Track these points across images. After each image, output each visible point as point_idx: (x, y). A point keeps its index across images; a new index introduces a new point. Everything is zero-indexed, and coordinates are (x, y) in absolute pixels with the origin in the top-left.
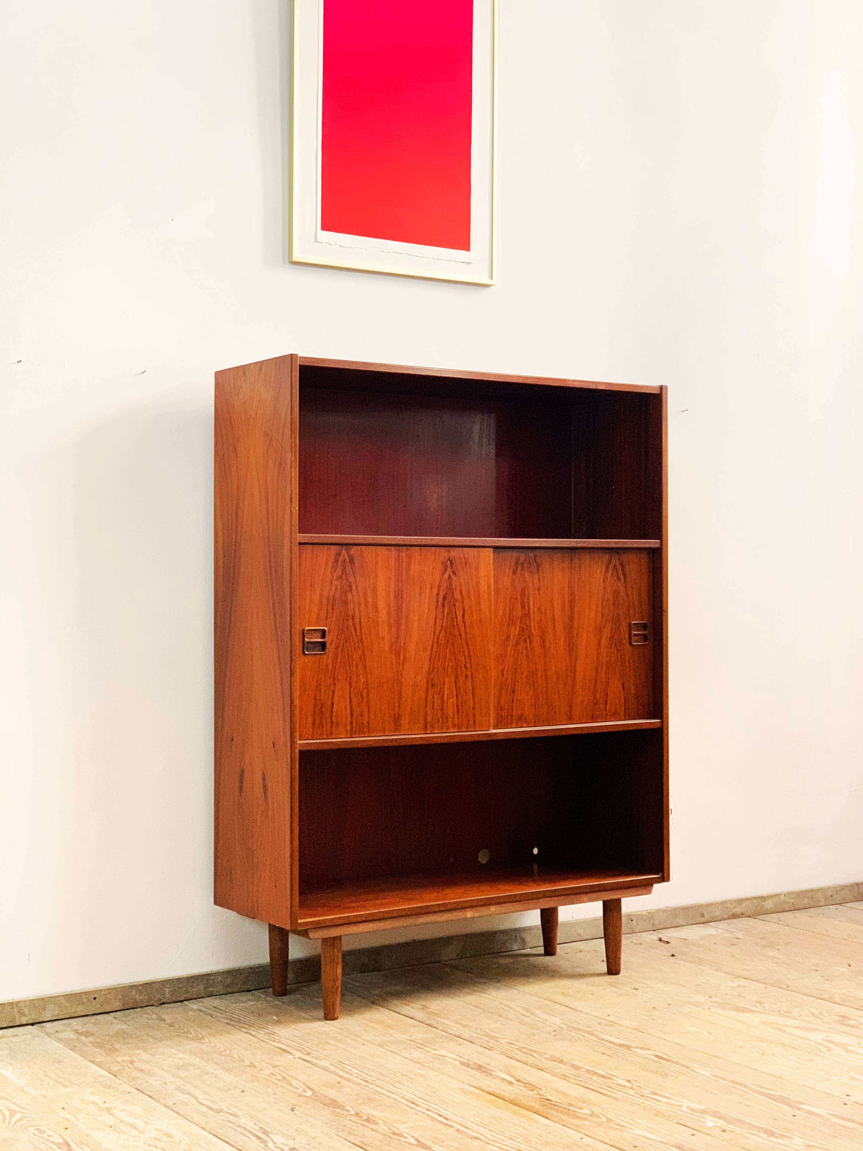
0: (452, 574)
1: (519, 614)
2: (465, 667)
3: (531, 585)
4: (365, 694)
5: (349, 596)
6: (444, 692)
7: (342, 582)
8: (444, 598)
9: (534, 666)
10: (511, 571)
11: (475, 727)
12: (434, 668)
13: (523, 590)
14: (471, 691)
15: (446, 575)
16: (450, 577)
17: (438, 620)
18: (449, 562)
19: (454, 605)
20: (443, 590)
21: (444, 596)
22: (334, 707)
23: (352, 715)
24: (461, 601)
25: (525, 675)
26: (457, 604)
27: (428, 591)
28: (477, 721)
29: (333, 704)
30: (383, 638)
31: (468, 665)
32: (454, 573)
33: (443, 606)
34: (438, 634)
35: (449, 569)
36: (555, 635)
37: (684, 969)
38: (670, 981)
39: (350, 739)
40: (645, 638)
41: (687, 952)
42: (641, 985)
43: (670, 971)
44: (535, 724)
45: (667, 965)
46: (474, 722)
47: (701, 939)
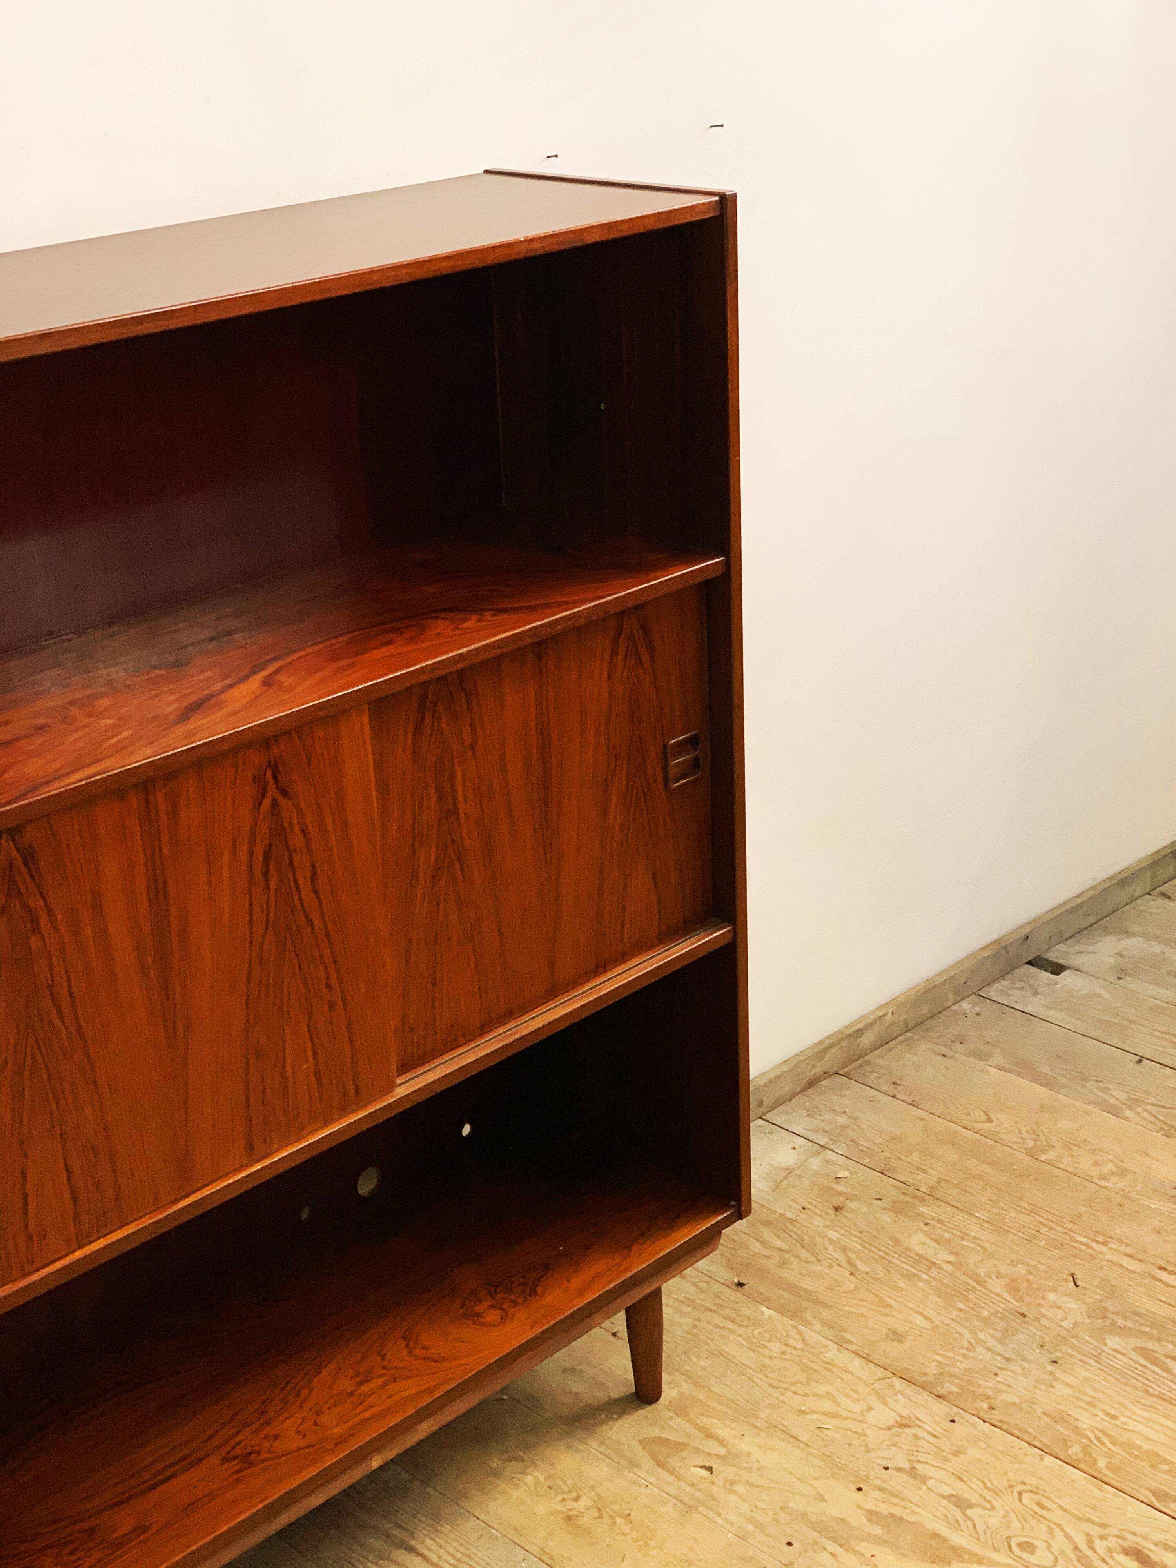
0: (278, 795)
1: (435, 817)
2: (329, 986)
3: (455, 746)
4: (101, 1144)
5: (35, 943)
6: (284, 1058)
8: (267, 858)
10: (411, 729)
11: (361, 1102)
12: (257, 1019)
13: (440, 761)
14: (345, 1032)
15: (267, 803)
16: (274, 802)
17: (256, 910)
18: (269, 772)
19: (291, 864)
20: (262, 841)
21: (264, 854)
22: (30, 1202)
23: (75, 1200)
24: (304, 849)
26: (297, 860)
27: (225, 856)
28: (362, 1087)
29: (25, 1196)
31: (334, 980)
32: (284, 793)
33: (266, 875)
34: (260, 941)
35: (272, 785)
37: (776, 1347)
38: (763, 1415)
39: (79, 1254)
40: (695, 764)
41: (764, 1262)
42: (712, 1446)
43: (753, 1365)
44: (484, 1029)
45: (741, 1331)
46: (357, 1091)
47: (774, 1191)
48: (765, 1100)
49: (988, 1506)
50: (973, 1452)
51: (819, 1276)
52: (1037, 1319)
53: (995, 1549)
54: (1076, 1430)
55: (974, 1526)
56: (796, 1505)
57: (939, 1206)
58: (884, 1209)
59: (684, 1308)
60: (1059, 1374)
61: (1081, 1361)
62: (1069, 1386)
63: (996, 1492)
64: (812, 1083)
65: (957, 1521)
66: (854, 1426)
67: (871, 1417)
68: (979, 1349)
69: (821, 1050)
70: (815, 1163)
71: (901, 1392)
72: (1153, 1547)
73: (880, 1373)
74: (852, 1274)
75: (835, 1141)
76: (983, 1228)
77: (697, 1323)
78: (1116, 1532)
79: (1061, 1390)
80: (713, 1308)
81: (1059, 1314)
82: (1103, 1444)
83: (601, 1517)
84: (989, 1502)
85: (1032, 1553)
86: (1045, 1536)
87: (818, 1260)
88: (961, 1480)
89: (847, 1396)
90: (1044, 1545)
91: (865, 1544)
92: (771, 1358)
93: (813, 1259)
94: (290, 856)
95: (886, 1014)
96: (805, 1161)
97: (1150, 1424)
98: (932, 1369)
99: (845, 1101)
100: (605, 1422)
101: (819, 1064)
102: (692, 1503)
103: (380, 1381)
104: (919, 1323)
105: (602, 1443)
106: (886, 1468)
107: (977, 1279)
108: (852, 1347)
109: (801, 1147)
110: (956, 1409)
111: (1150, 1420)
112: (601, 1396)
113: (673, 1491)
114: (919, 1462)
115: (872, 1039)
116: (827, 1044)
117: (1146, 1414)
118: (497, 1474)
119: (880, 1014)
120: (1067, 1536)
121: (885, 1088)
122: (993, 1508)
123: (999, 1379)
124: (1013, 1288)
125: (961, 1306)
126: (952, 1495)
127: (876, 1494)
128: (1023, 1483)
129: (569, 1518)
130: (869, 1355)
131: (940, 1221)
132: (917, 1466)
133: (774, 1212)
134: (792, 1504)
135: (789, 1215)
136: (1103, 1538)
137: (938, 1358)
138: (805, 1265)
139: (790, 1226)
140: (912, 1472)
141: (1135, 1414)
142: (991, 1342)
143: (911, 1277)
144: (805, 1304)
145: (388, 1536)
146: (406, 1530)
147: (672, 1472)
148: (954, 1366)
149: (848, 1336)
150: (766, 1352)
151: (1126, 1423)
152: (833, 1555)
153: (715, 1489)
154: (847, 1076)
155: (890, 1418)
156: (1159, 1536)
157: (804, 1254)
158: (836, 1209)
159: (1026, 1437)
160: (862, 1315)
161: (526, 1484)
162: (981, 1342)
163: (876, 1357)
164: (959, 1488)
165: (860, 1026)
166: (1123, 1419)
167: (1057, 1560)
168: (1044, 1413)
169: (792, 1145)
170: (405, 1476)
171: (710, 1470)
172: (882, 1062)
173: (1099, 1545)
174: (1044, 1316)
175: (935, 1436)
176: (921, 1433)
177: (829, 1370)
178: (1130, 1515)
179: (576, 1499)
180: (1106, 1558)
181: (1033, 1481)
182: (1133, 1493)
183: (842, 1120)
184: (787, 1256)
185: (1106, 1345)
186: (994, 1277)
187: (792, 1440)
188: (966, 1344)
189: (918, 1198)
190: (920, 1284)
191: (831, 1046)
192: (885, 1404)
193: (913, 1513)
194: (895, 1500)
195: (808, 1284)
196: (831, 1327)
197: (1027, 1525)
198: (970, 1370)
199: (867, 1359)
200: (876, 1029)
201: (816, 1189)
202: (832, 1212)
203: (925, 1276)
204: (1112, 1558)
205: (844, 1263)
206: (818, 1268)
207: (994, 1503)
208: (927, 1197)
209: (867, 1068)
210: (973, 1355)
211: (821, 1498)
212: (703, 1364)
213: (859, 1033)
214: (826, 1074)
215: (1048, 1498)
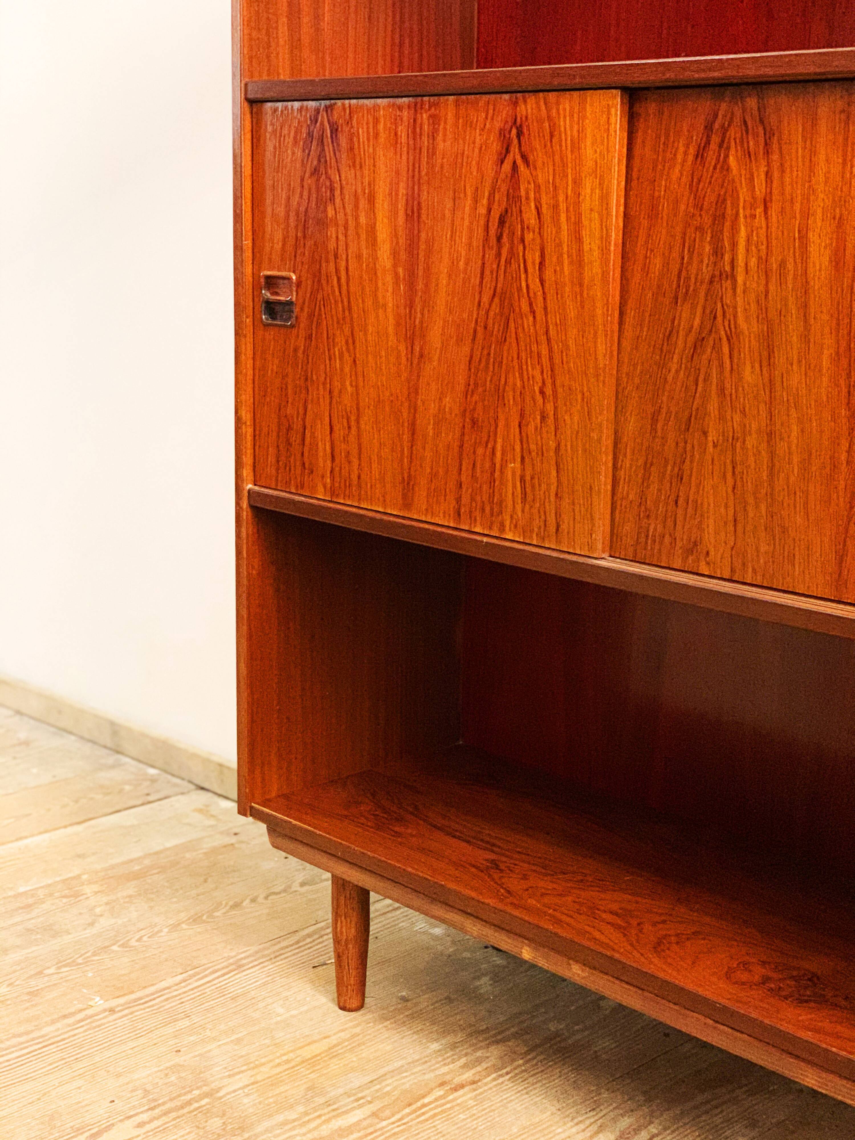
0: (518, 159)
1: (706, 272)
2: (542, 392)
3: (743, 194)
4: (353, 418)
5: (330, 212)
6: (495, 442)
7: (318, 180)
8: (502, 222)
9: (737, 418)
10: (692, 151)
11: (558, 542)
12: (476, 385)
13: (721, 201)
14: (552, 453)
15: (507, 166)
16: (515, 166)
17: (487, 274)
18: (514, 131)
19: (523, 240)
21: (500, 219)
22: (307, 434)
23: (333, 455)
25: (710, 439)
26: (529, 237)
27: (469, 202)
28: (564, 527)
30: (385, 306)
31: (548, 391)
32: (525, 158)
34: (487, 306)
36: (805, 338)
94: (523, 230)
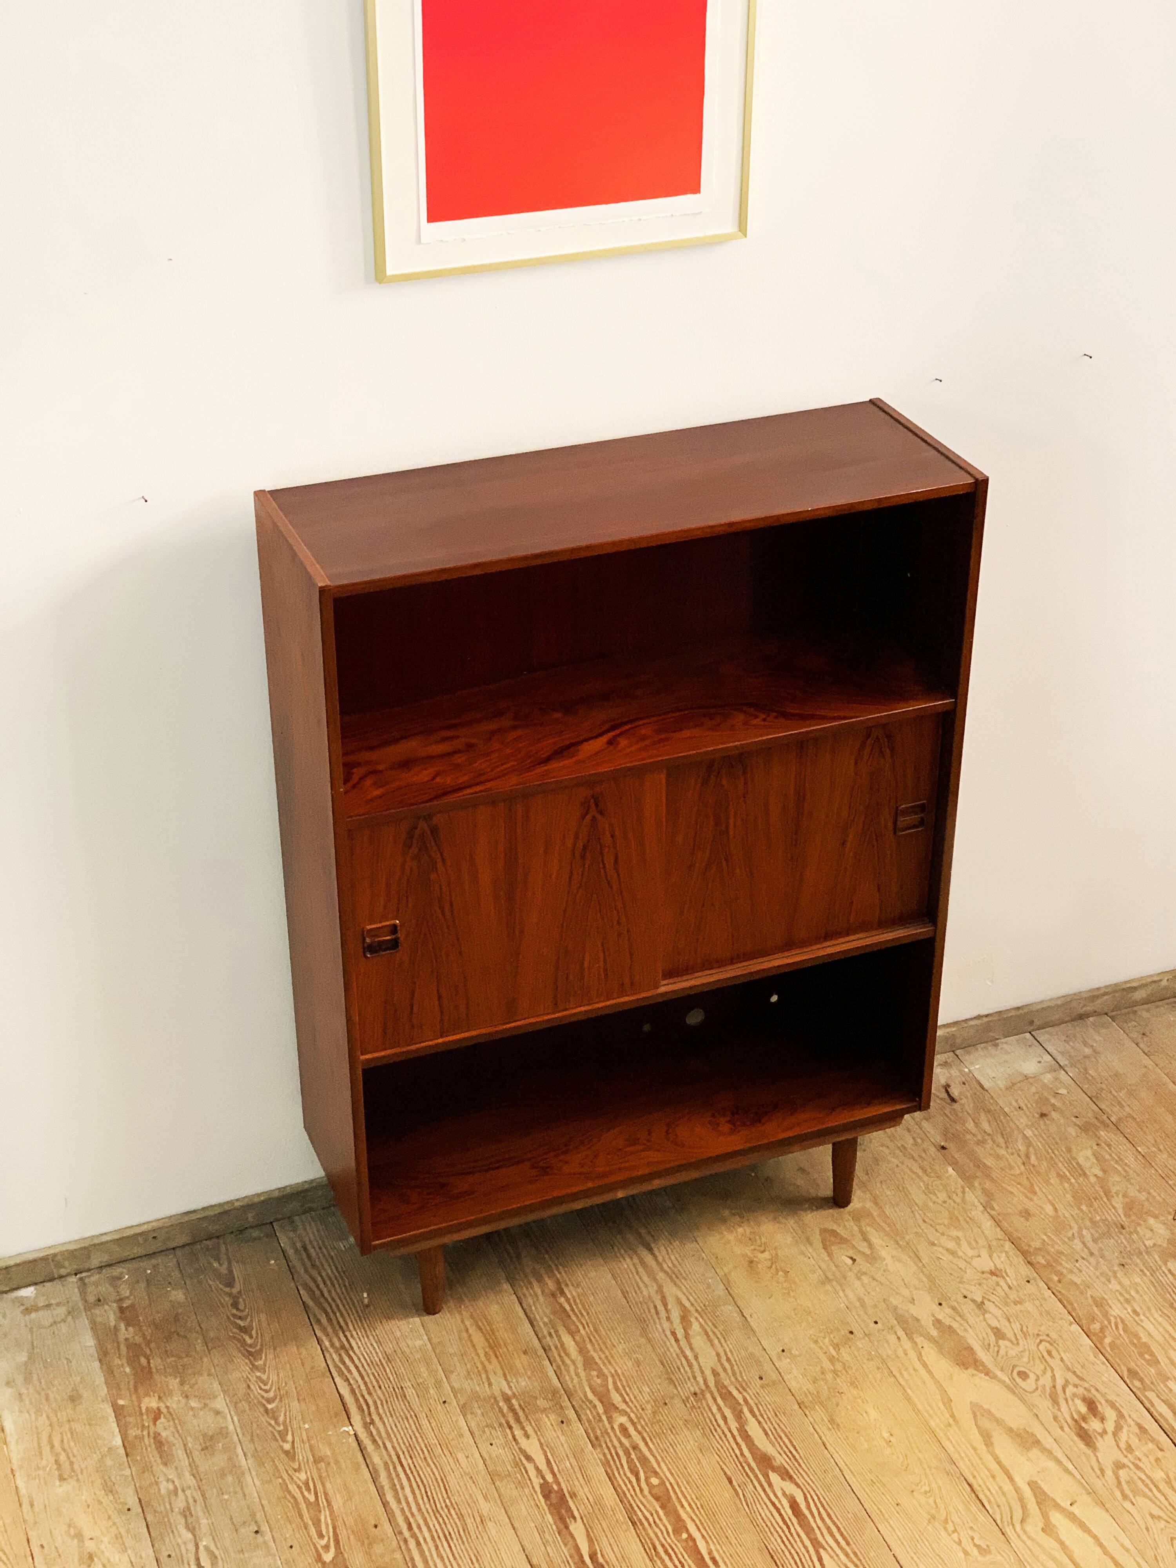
0: (597, 814)
1: (711, 834)
2: (619, 924)
3: (731, 794)
4: (461, 985)
6: (584, 958)
7: (420, 861)
8: (585, 847)
10: (699, 782)
12: (568, 935)
13: (719, 802)
14: (627, 949)
15: (588, 819)
16: (594, 819)
17: (574, 877)
18: (592, 801)
19: (601, 853)
20: (583, 838)
22: (415, 1008)
23: (442, 1012)
24: (612, 846)
26: (606, 850)
27: (558, 844)
28: (636, 983)
29: (412, 1006)
30: (487, 915)
31: (623, 921)
32: (601, 813)
33: (583, 857)
34: (574, 893)
35: (593, 808)
36: (769, 848)
37: (942, 1196)
38: (907, 1237)
39: (440, 1041)
40: (922, 822)
41: (968, 1137)
42: (863, 1247)
43: (920, 1204)
44: (732, 961)
45: (925, 1178)
46: (632, 984)
47: (1007, 1089)
48: (1036, 1020)
49: (1015, 1342)
50: (1029, 1306)
51: (998, 1157)
52: (1130, 1233)
53: (1002, 1370)
54: (1106, 1315)
55: (998, 1352)
56: (895, 1301)
57: (1115, 1134)
58: (1075, 1124)
59: (897, 1151)
60: (1120, 1274)
61: (1141, 1271)
62: (1120, 1283)
63: (1025, 1335)
64: (1082, 1017)
65: (989, 1345)
66: (962, 1264)
67: (976, 1262)
68: (1077, 1241)
69: (1094, 995)
70: (1048, 1078)
71: (1006, 1252)
72: (1103, 1402)
73: (1000, 1234)
74: (1024, 1164)
75: (1072, 1065)
76: (1136, 1159)
77: (900, 1165)
78: (1087, 1385)
79: (1114, 1286)
80: (917, 1157)
81: (1149, 1234)
82: (1117, 1328)
83: (771, 1267)
84: (1017, 1339)
85: (1024, 1380)
86: (1039, 1373)
87: (1007, 1147)
88: (1009, 1320)
89: (969, 1244)
90: (1035, 1378)
91: (922, 1338)
92: (934, 1203)
93: (1003, 1145)
94: (601, 848)
95: (1161, 980)
96: (1042, 1074)
97: (1158, 1327)
98: (1037, 1244)
99: (1097, 1038)
100: (805, 1210)
101: (1091, 1004)
102: (831, 1277)
103: (642, 1147)
104: (1047, 1211)
105: (796, 1222)
106: (965, 1297)
107: (1107, 1193)
108: (992, 1212)
109: (1045, 1062)
110: (1035, 1274)
111: (1160, 1324)
112: (813, 1192)
113: (823, 1265)
114: (989, 1300)
115: (1144, 996)
116: (1102, 991)
117: (1160, 1319)
118: (724, 1221)
119: (1155, 978)
120: (1053, 1377)
121: (1135, 1035)
122: (1018, 1344)
123: (1077, 1265)
124: (1129, 1207)
125: (1084, 1208)
126: (997, 1328)
127: (949, 1311)
128: (1048, 1335)
129: (751, 1262)
130: (1000, 1221)
131: (1109, 1146)
132: (986, 1302)
133: (997, 1104)
134: (891, 1299)
135: (1006, 1109)
136: (1076, 1386)
137: (1045, 1237)
138: (995, 1148)
139: (1002, 1117)
140: (980, 1306)
141: (1153, 1316)
142: (1088, 1238)
143: (1061, 1177)
144: (979, 1174)
145: (641, 1237)
146: (653, 1236)
147: (830, 1255)
148: (1053, 1247)
149: (995, 1206)
150: (934, 1198)
151: (1142, 1321)
152: (899, 1338)
153: (849, 1274)
154: (1113, 1019)
155: (989, 1265)
156: (1112, 1397)
157: (1001, 1141)
158: (1043, 1115)
159: (1069, 1307)
160: (1012, 1193)
161: (737, 1232)
162: (1081, 1236)
163: (1005, 1224)
164: (1004, 1326)
165: (1135, 984)
166: (1142, 1317)
167: (1037, 1389)
168: (1092, 1297)
169: (1040, 1059)
170: (668, 1204)
171: (854, 1260)
172: (1145, 1014)
173: (1070, 1390)
174: (1137, 1233)
175: (1010, 1287)
176: (1002, 1283)
177: (967, 1223)
178: (1104, 1379)
179: (763, 1252)
180: (1069, 1399)
181: (1054, 1335)
182: (1116, 1366)
183: (1088, 1051)
184: (986, 1137)
185: (1166, 1264)
186: (1120, 1196)
187: (916, 1259)
188: (1070, 1234)
189: (1103, 1122)
190: (1066, 1185)
191: (1106, 994)
192: (991, 1256)
193: (965, 1330)
194: (958, 1318)
195: (989, 1162)
196: (986, 1195)
197: (1032, 1362)
198: (1062, 1253)
199: (998, 1224)
200: (1150, 989)
201: (1037, 1096)
202: (1037, 1116)
203: (1073, 1181)
204: (1073, 1400)
205: (1022, 1154)
206: (1003, 1152)
207: (1020, 1341)
208: (1111, 1125)
209: (1131, 1016)
210: (1071, 1243)
211: (912, 1301)
212: (889, 1193)
213: (1134, 989)
214: (1095, 1013)
215: (1057, 1350)
